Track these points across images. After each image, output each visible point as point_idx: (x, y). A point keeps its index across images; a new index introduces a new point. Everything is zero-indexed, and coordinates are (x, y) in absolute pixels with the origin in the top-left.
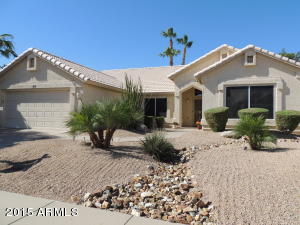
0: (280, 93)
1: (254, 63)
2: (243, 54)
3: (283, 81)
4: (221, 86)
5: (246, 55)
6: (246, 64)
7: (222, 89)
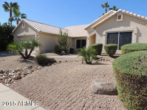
0: (136, 36)
1: (122, 19)
2: (116, 15)
3: (138, 29)
4: (104, 33)
5: (118, 15)
6: (117, 20)
7: (105, 34)
